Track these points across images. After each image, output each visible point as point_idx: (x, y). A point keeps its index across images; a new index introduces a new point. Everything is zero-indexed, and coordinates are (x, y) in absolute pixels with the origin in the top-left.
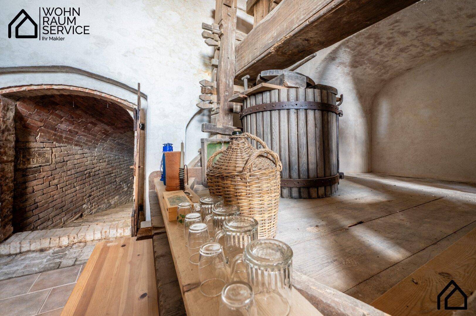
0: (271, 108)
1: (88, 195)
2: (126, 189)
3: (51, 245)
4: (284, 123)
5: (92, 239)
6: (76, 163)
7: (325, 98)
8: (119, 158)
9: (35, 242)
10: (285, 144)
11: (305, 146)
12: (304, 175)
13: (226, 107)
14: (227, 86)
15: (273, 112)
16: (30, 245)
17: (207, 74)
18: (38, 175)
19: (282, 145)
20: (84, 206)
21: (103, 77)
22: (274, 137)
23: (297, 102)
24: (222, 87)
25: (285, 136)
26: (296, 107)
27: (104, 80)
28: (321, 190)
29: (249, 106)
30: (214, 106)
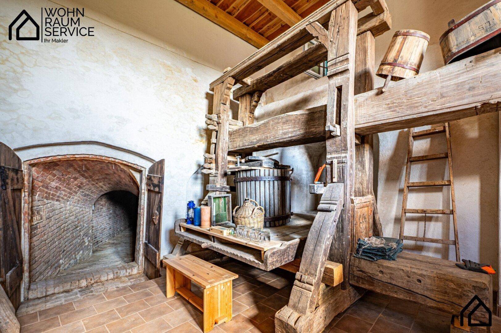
0: (256, 179)
1: (63, 250)
2: (87, 243)
3: (72, 288)
4: (262, 188)
5: (106, 279)
6: (56, 218)
7: (283, 174)
8: (82, 210)
9: (59, 286)
10: (263, 199)
11: (273, 200)
12: (272, 215)
13: (223, 173)
14: (223, 158)
15: (256, 182)
16: (55, 289)
17: (202, 143)
18: (37, 232)
19: (261, 200)
20: (61, 261)
21: (119, 148)
22: (257, 195)
23: (269, 177)
24: (220, 160)
25: (263, 195)
26: (269, 179)
27: (120, 149)
28: (281, 222)
29: (241, 176)
30: (213, 171)
